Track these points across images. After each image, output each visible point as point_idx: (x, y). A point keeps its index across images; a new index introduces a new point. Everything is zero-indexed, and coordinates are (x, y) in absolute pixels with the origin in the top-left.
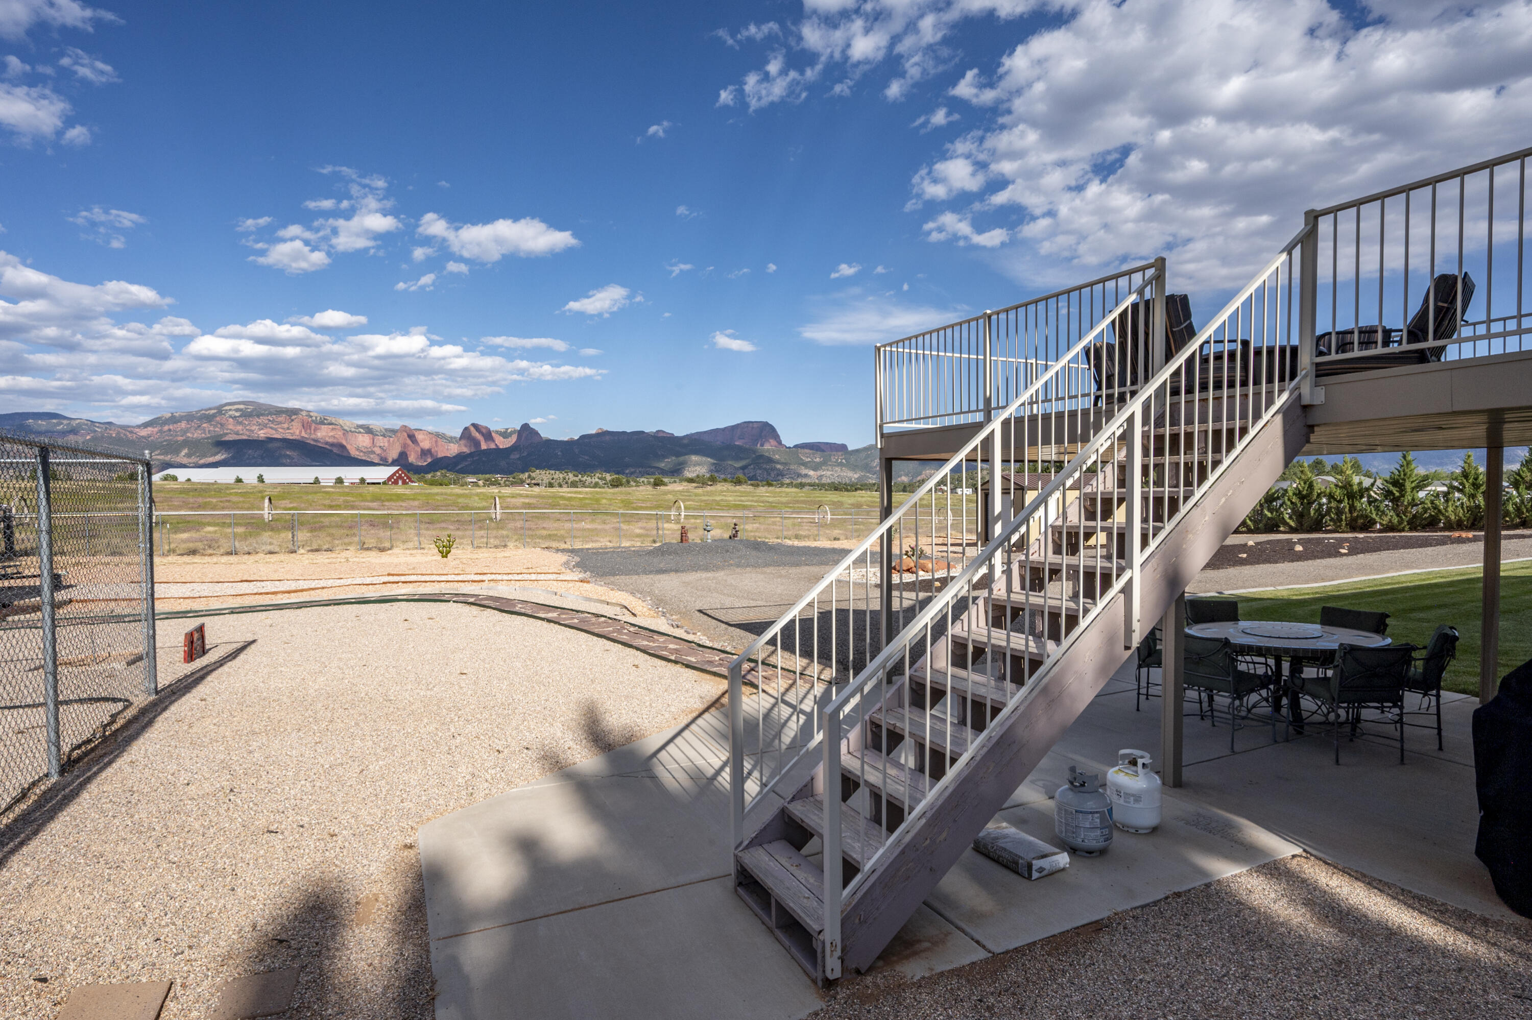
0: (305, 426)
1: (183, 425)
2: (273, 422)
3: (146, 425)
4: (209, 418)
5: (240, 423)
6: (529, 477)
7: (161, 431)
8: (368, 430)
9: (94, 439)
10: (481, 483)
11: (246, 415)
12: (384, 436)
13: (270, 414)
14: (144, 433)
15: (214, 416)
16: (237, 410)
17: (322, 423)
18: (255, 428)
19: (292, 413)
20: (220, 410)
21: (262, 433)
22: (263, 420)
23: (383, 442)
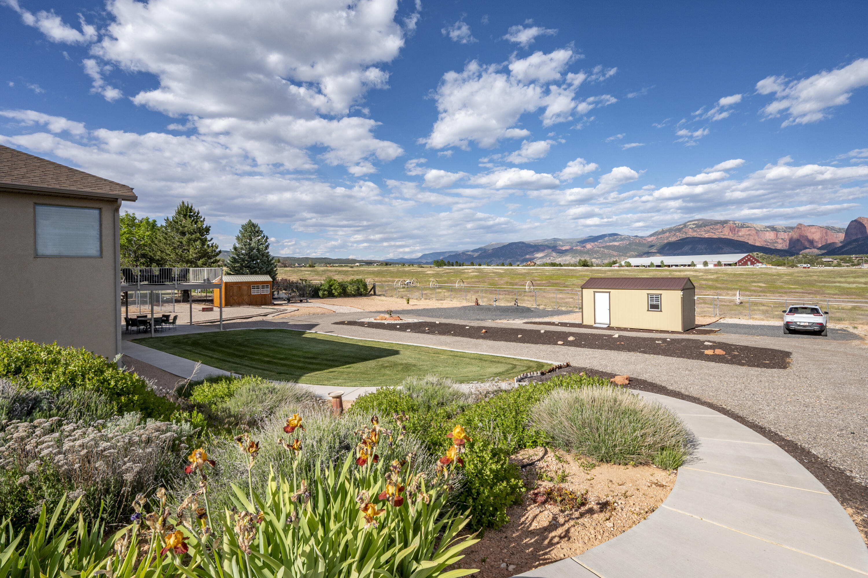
0: (732, 230)
1: (667, 234)
2: (713, 229)
3: (651, 236)
4: (679, 230)
5: (695, 231)
7: (657, 238)
8: (773, 229)
9: (630, 244)
11: (698, 226)
12: (785, 232)
13: (712, 224)
14: (650, 239)
15: (682, 228)
16: (693, 224)
17: (742, 227)
18: (703, 233)
19: (724, 223)
20: (685, 225)
21: (706, 236)
22: (707, 228)
23: (782, 235)
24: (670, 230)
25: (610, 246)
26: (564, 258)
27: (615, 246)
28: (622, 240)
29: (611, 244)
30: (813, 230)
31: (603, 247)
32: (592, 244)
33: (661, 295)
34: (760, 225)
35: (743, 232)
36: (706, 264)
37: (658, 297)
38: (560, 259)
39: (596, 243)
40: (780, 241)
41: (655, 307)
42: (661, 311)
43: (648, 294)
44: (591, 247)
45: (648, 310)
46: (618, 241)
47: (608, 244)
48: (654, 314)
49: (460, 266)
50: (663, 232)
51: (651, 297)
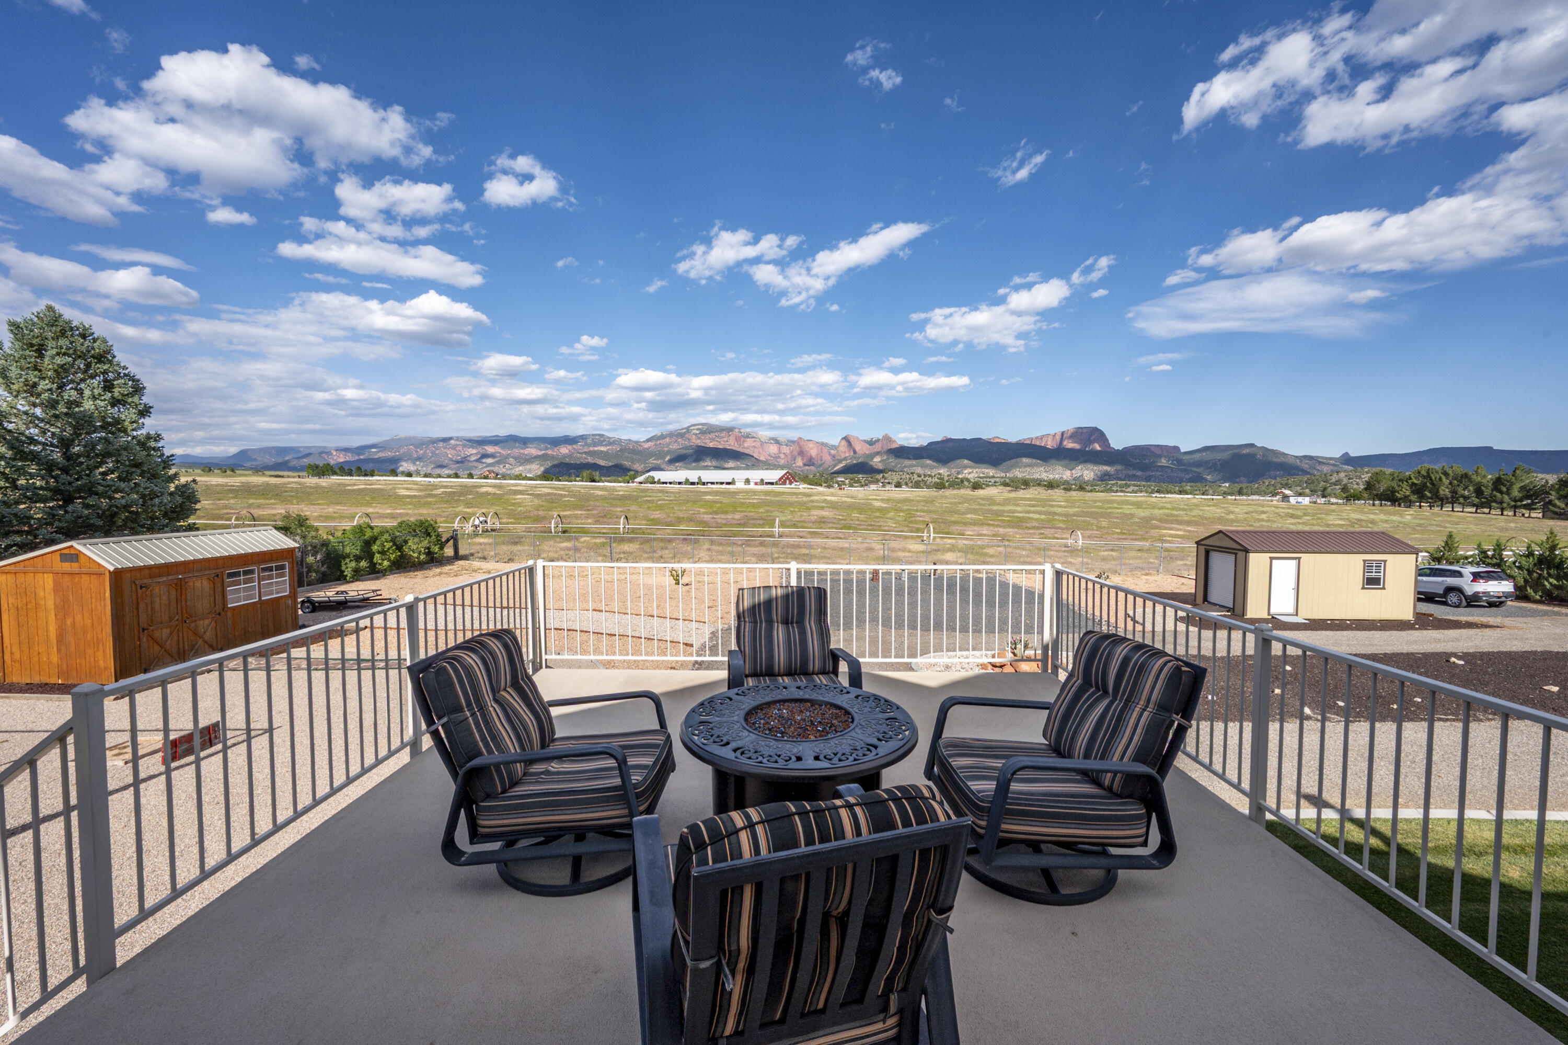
0: (738, 439)
1: (668, 440)
2: (718, 437)
3: (648, 441)
4: (681, 435)
5: (699, 438)
6: (883, 477)
7: (655, 445)
8: (777, 441)
9: (621, 450)
10: (847, 481)
11: (703, 432)
12: (787, 445)
13: (717, 431)
14: (647, 446)
15: (685, 433)
16: (698, 429)
17: (748, 437)
18: (707, 441)
19: (729, 430)
20: (688, 429)
21: (711, 445)
22: (712, 435)
23: (786, 450)
24: (671, 435)
25: (594, 452)
26: (528, 467)
27: (602, 452)
28: (610, 444)
29: (596, 449)
30: (811, 445)
31: (586, 453)
32: (570, 447)
33: (1385, 561)
34: (764, 434)
35: (748, 443)
36: (747, 481)
37: (1381, 564)
38: (521, 468)
39: (574, 446)
40: (782, 456)
41: (1373, 582)
42: (1384, 588)
43: (1364, 561)
44: (567, 451)
45: (1363, 588)
46: (606, 445)
47: (591, 449)
48: (1373, 594)
49: (366, 475)
50: (662, 437)
51: (1367, 565)
